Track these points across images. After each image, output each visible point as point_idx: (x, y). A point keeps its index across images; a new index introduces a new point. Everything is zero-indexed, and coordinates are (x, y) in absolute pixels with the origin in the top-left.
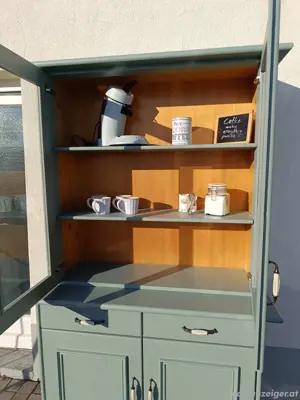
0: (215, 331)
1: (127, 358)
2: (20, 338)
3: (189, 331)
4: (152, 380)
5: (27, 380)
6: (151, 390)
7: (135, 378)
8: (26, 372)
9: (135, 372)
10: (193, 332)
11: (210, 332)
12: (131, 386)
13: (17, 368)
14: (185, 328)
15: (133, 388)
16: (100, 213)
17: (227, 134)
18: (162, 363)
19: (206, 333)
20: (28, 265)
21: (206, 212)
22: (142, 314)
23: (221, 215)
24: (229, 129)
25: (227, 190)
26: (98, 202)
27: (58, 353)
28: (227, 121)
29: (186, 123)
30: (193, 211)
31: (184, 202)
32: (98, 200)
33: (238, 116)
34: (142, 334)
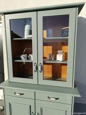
0: (58, 99)
1: (30, 106)
3: (50, 98)
4: (38, 113)
7: (33, 112)
9: (33, 110)
10: (51, 99)
11: (56, 99)
13: (1, 106)
14: (48, 97)
16: (23, 59)
17: (64, 34)
18: (41, 108)
19: (55, 99)
20: (4, 75)
21: (57, 60)
22: (35, 92)
23: (62, 60)
24: (65, 33)
25: (64, 53)
26: (23, 56)
27: (9, 103)
28: (65, 30)
29: (51, 31)
30: (53, 59)
31: (50, 56)
32: (23, 55)
33: (68, 29)
34: (35, 98)
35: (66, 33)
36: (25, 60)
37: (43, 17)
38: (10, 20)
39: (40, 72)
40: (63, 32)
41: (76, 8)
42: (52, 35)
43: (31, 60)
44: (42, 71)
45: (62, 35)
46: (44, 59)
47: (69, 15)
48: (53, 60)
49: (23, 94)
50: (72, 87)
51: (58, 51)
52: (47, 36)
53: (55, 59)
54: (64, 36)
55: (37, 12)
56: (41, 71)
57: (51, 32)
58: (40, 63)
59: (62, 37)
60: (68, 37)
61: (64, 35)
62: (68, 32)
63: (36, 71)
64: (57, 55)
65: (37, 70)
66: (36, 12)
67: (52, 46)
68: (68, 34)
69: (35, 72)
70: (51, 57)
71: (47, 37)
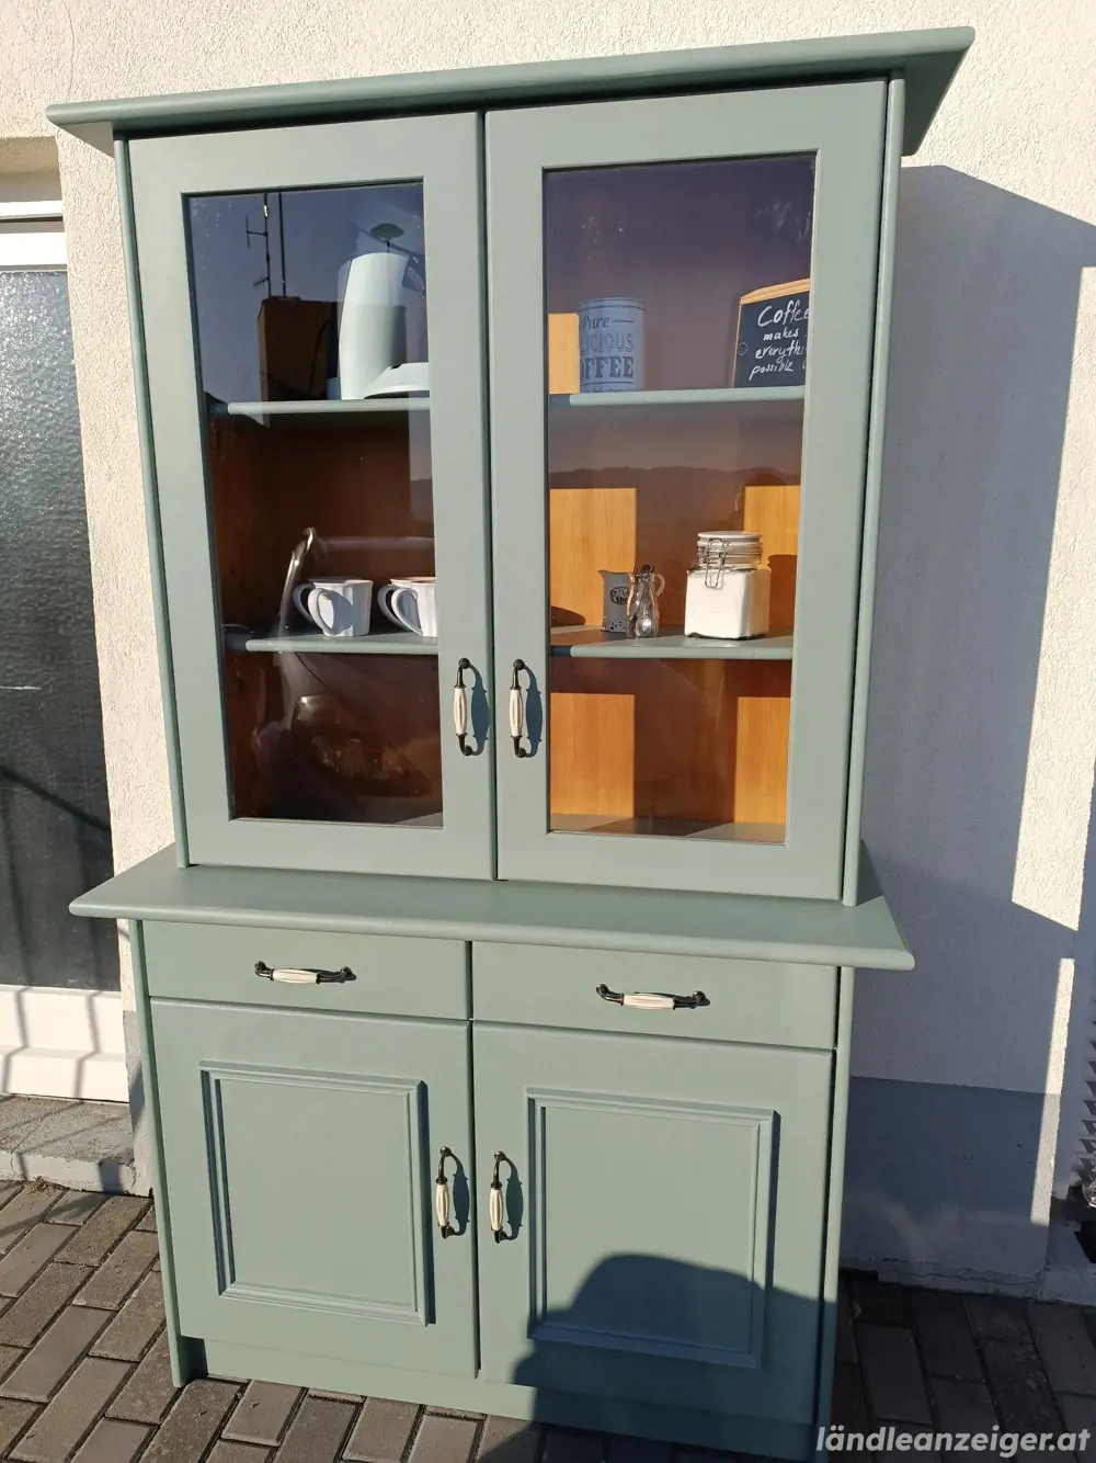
0: (701, 1000)
1: (423, 1089)
2: (89, 1065)
3: (618, 998)
4: (502, 1157)
5: (112, 1190)
6: (497, 1185)
7: (447, 1152)
8: (109, 1168)
9: (448, 1131)
10: (629, 1000)
11: (682, 1002)
12: (435, 1175)
13: (81, 1155)
14: (604, 990)
15: (442, 1180)
16: (334, 630)
17: (767, 360)
18: (532, 1102)
19: (669, 1004)
21: (688, 631)
22: (469, 945)
23: (736, 636)
24: (773, 343)
25: (759, 554)
26: (331, 595)
27: (205, 1075)
28: (770, 315)
29: (623, 318)
30: (647, 623)
31: (616, 598)
32: (329, 587)
33: (803, 298)
34: (471, 1011)
35: (785, 343)
36: (357, 637)
37: (546, 171)
38: (186, 197)
39: (521, 753)
40: (752, 337)
41: (879, 85)
42: (637, 368)
43: (420, 640)
44: (535, 739)
45: (747, 362)
46: (555, 631)
47: (814, 153)
48: (648, 635)
49: (348, 975)
50: (836, 897)
51: (704, 539)
52: (584, 374)
53: (671, 619)
54: (761, 381)
55: (482, 118)
56: (525, 744)
57: (623, 328)
58: (520, 665)
59: (742, 382)
60: (806, 392)
61: (762, 363)
62: (802, 340)
63: (471, 742)
64: (695, 584)
65: (480, 737)
66: (472, 116)
67: (632, 492)
68: (804, 356)
69: (468, 751)
70: (622, 601)
71: (584, 388)
